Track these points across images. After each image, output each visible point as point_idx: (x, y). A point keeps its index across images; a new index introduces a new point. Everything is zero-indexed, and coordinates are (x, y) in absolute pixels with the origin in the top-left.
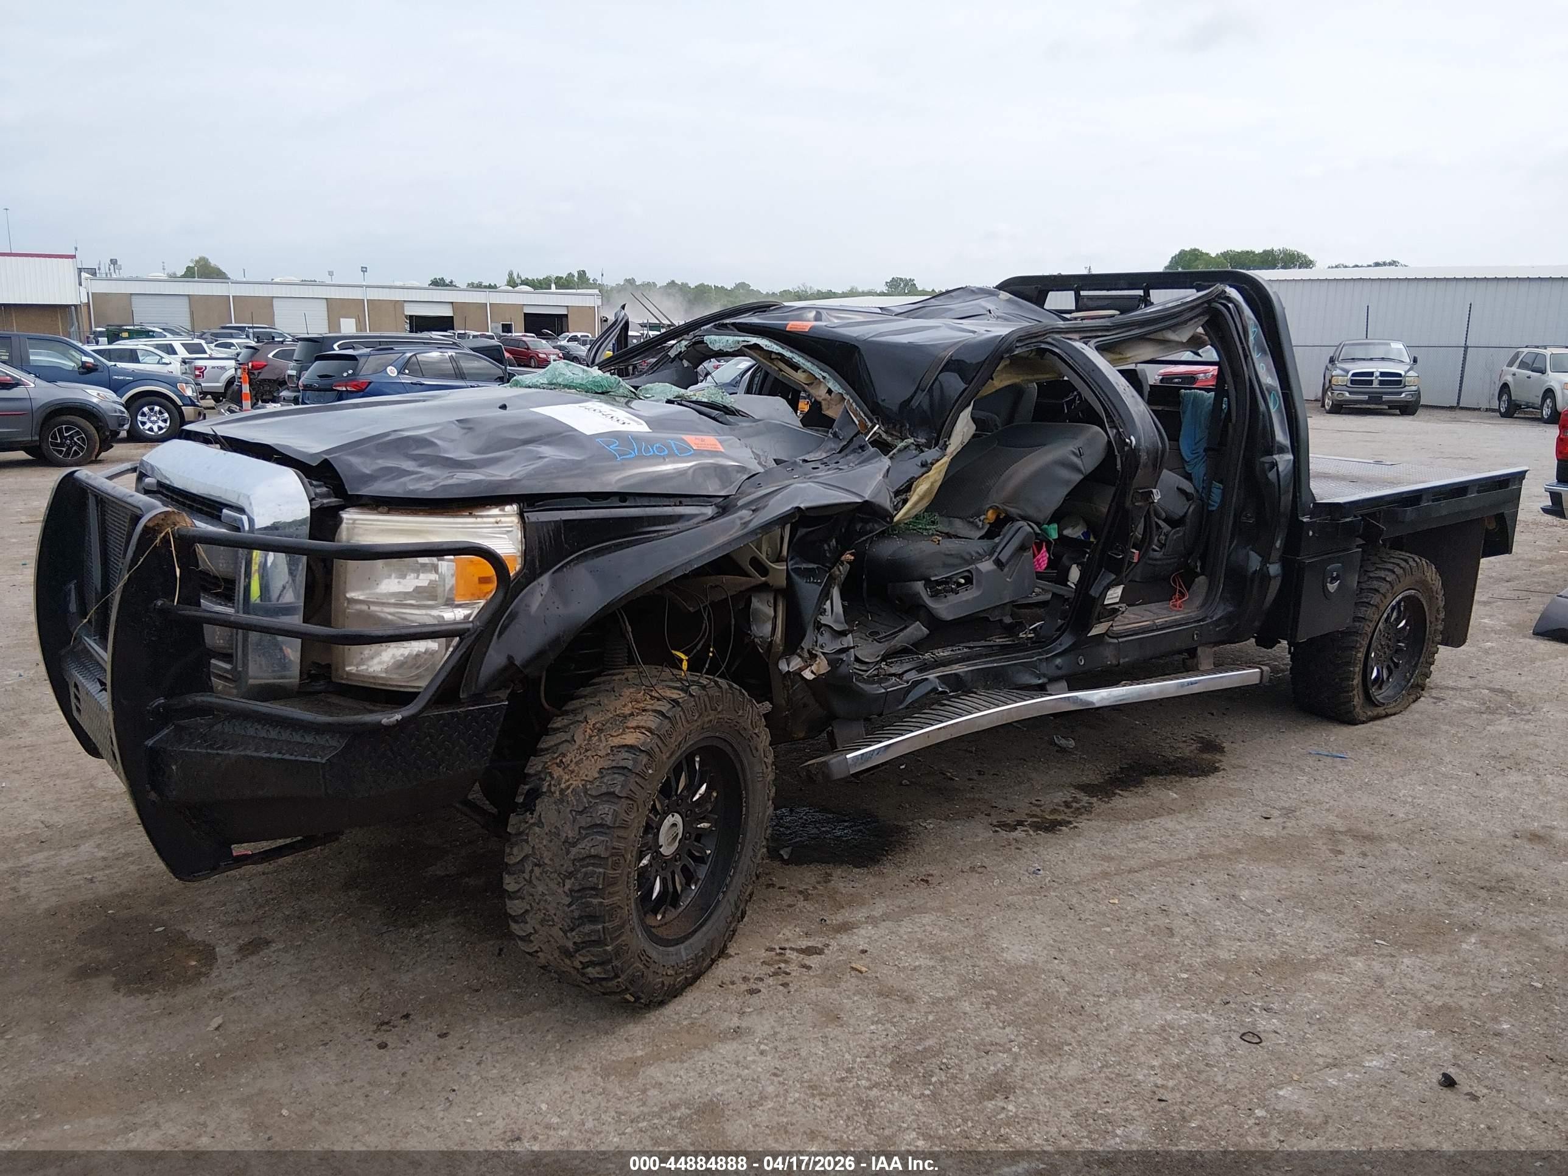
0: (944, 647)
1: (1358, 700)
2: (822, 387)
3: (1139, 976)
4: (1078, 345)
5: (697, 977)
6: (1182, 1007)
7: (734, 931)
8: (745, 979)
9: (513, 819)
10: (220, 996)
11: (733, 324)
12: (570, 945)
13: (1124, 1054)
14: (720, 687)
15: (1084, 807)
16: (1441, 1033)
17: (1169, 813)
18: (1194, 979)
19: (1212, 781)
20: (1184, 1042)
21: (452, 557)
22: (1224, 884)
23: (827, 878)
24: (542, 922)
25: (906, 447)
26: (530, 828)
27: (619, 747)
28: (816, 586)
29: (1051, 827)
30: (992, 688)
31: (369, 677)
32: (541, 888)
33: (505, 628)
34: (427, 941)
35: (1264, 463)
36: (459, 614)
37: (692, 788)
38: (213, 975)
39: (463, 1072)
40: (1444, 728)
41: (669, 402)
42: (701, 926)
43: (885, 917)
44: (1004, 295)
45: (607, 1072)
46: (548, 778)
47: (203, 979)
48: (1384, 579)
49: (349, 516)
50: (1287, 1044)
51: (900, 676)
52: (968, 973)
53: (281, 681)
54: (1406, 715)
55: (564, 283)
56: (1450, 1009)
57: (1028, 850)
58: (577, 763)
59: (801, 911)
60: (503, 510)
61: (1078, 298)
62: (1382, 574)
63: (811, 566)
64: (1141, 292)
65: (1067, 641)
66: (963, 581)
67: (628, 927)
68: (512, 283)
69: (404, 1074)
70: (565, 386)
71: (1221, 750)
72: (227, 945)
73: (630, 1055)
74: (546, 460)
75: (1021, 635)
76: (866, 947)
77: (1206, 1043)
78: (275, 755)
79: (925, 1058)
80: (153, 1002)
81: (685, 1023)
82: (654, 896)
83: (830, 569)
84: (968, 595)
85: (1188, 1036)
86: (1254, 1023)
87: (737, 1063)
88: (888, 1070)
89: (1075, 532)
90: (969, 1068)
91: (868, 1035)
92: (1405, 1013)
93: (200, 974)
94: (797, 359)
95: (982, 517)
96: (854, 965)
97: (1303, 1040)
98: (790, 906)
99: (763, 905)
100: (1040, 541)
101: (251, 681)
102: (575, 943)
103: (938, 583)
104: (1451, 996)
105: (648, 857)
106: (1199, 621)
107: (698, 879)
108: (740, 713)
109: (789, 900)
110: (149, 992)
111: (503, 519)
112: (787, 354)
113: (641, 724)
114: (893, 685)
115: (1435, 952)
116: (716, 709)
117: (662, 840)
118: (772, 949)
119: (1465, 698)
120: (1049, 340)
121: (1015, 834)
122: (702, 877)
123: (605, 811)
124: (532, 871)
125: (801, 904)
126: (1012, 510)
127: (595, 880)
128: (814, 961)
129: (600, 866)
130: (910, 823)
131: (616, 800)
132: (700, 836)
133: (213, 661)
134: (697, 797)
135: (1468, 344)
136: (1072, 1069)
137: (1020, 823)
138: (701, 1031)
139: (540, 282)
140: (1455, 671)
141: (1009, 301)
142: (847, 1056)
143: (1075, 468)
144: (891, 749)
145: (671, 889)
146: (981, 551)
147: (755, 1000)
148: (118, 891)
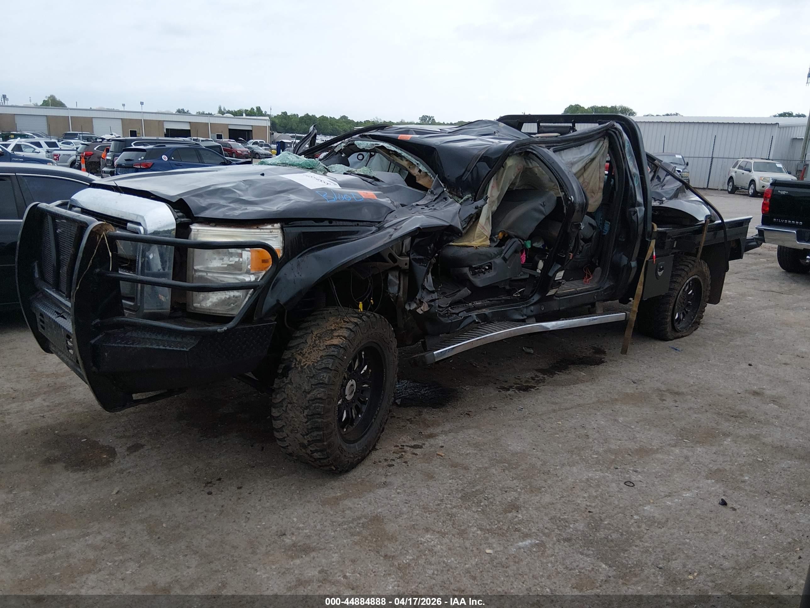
0: (478, 300)
1: (669, 329)
2: (416, 168)
3: (574, 456)
4: (546, 150)
5: (363, 458)
6: (596, 471)
7: (379, 437)
8: (386, 460)
9: (277, 381)
10: (121, 471)
11: (370, 135)
12: (306, 442)
13: (570, 491)
14: (376, 317)
15: (541, 379)
16: (717, 481)
17: (582, 383)
18: (600, 458)
19: (601, 367)
20: (598, 486)
21: (249, 249)
22: (610, 415)
23: (420, 414)
24: (292, 431)
25: (468, 199)
26: (285, 385)
27: (330, 345)
28: (424, 267)
29: (526, 389)
30: (501, 321)
31: (207, 309)
32: (292, 414)
33: (275, 285)
34: (224, 444)
35: (630, 211)
36: (252, 278)
37: (361, 367)
38: (116, 462)
39: (252, 504)
40: (710, 342)
41: (345, 174)
42: (365, 434)
43: (450, 431)
44: (502, 124)
45: (324, 503)
46: (294, 361)
47: (111, 464)
48: (684, 270)
49: (195, 227)
50: (646, 487)
51: (457, 314)
52: (493, 456)
53: (160, 311)
54: (691, 337)
55: (250, 113)
56: (720, 471)
57: (516, 400)
58: (309, 353)
59: (409, 429)
60: (273, 226)
61: (539, 126)
62: (683, 267)
63: (421, 257)
64: (571, 125)
65: (536, 298)
66: (487, 268)
67: (334, 433)
68: (221, 112)
69: (222, 506)
70: (290, 165)
71: (604, 353)
72: (121, 447)
73: (334, 495)
74: (292, 201)
75: (514, 295)
76: (443, 445)
77: (608, 486)
78: (161, 347)
79: (477, 494)
80: (87, 475)
81: (359, 480)
82: (343, 419)
83: (430, 259)
84: (490, 274)
85: (600, 483)
86: (630, 477)
87: (387, 498)
88: (460, 500)
89: (539, 245)
90: (498, 499)
91: (448, 485)
92: (700, 473)
93: (109, 462)
94: (404, 154)
95: (496, 236)
96: (438, 453)
97: (653, 485)
98: (403, 426)
99: (390, 426)
100: (523, 248)
101: (145, 311)
102: (308, 441)
103: (476, 268)
104: (721, 465)
105: (341, 400)
106: (599, 289)
107: (362, 412)
108: (385, 330)
109: (402, 424)
110: (83, 470)
111: (274, 231)
112: (399, 151)
113: (341, 334)
114: (454, 319)
115: (711, 445)
116: (374, 328)
117: (347, 392)
118: (397, 446)
119: (719, 329)
120: (531, 147)
121: (509, 392)
122: (364, 411)
123: (325, 377)
124: (287, 406)
125: (409, 425)
126: (511, 232)
127: (320, 410)
128: (418, 451)
129: (322, 403)
130: (457, 388)
131: (329, 371)
132: (363, 391)
133: (123, 301)
134: (363, 372)
135: (714, 156)
136: (547, 499)
137: (511, 387)
138: (368, 484)
139: (236, 112)
140: (713, 316)
141: (503, 127)
142: (439, 494)
143: (541, 212)
144: (455, 349)
145: (350, 416)
146: (496, 253)
147: (391, 469)
148: (58, 421)
